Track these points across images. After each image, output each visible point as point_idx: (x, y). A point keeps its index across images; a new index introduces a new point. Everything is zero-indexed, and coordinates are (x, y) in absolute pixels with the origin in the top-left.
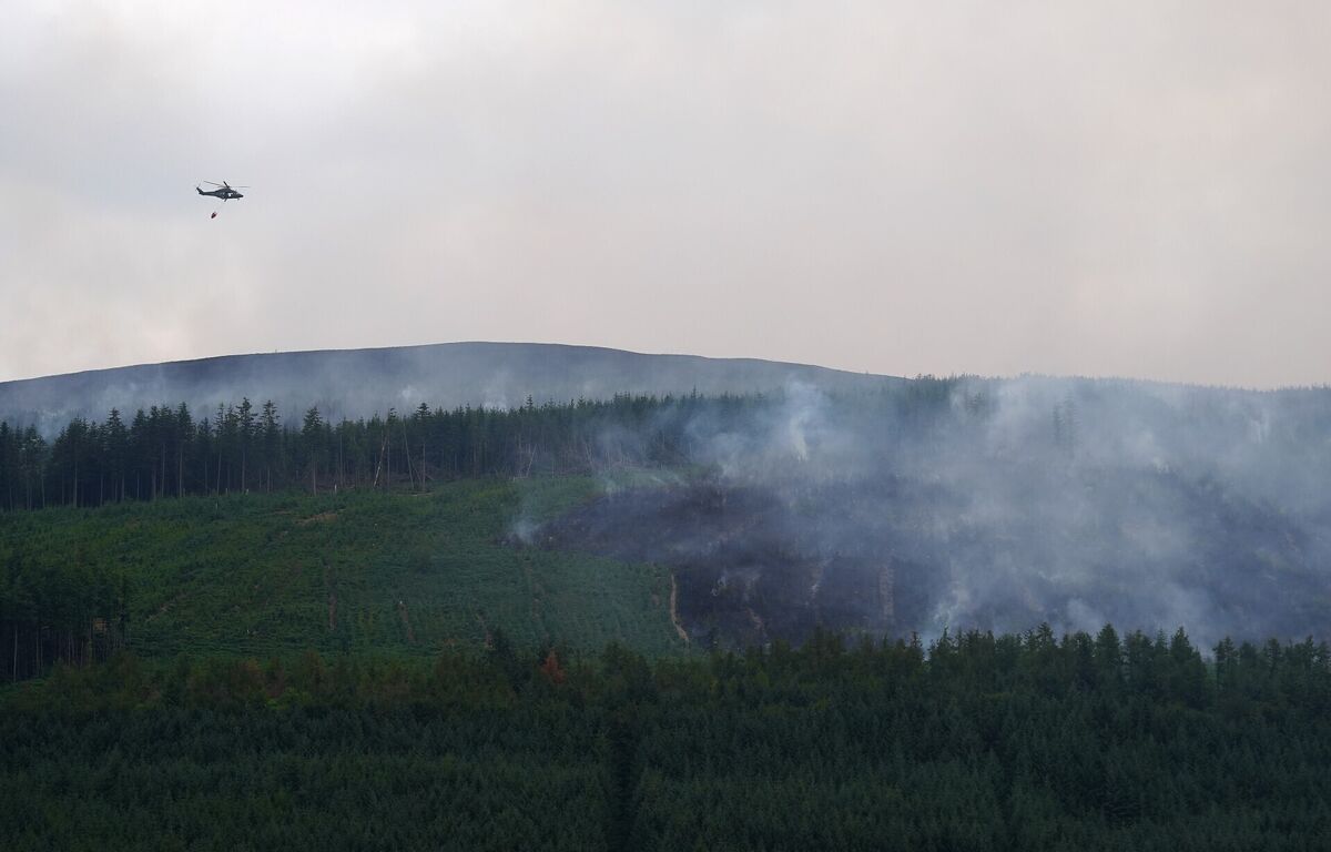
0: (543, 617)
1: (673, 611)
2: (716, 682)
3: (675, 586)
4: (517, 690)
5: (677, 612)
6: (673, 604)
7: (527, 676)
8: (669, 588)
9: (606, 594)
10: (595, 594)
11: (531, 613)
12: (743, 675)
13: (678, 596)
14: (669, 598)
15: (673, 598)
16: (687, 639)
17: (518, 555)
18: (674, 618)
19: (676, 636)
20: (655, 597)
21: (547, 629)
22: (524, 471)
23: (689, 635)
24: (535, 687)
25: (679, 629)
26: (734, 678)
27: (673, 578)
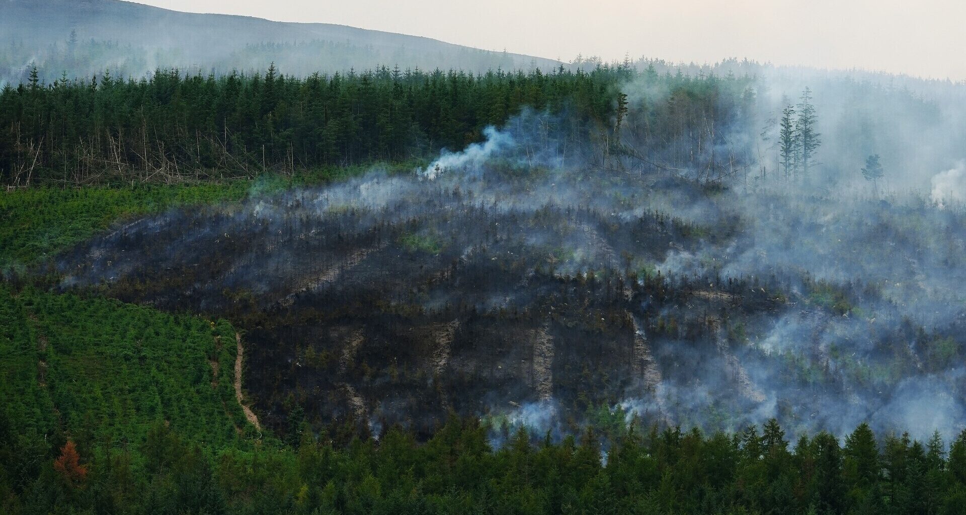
0: (52, 388)
1: (238, 385)
2: (305, 488)
3: (241, 350)
4: (19, 491)
5: (243, 387)
6: (238, 375)
7: (34, 473)
8: (233, 353)
9: (143, 359)
10: (127, 358)
11: (34, 381)
12: (344, 480)
13: (245, 364)
14: (232, 366)
15: (238, 367)
16: (257, 426)
17: (16, 297)
18: (239, 396)
19: (242, 422)
20: (214, 365)
21: (57, 406)
22: (23, 178)
23: (262, 422)
24: (46, 488)
25: (247, 411)
26: (330, 484)
27: (238, 338)
